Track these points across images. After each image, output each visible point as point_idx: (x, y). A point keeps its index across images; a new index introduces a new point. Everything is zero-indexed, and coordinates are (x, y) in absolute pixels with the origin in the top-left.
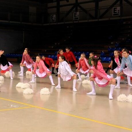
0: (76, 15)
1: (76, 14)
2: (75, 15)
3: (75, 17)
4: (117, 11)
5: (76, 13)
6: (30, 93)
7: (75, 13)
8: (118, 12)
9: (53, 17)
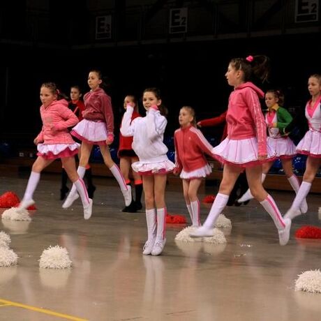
0: (178, 17)
1: (176, 15)
2: (174, 17)
3: (174, 23)
4: (310, 8)
5: (178, 12)
6: (8, 264)
7: (174, 12)
8: (313, 11)
9: (103, 24)
